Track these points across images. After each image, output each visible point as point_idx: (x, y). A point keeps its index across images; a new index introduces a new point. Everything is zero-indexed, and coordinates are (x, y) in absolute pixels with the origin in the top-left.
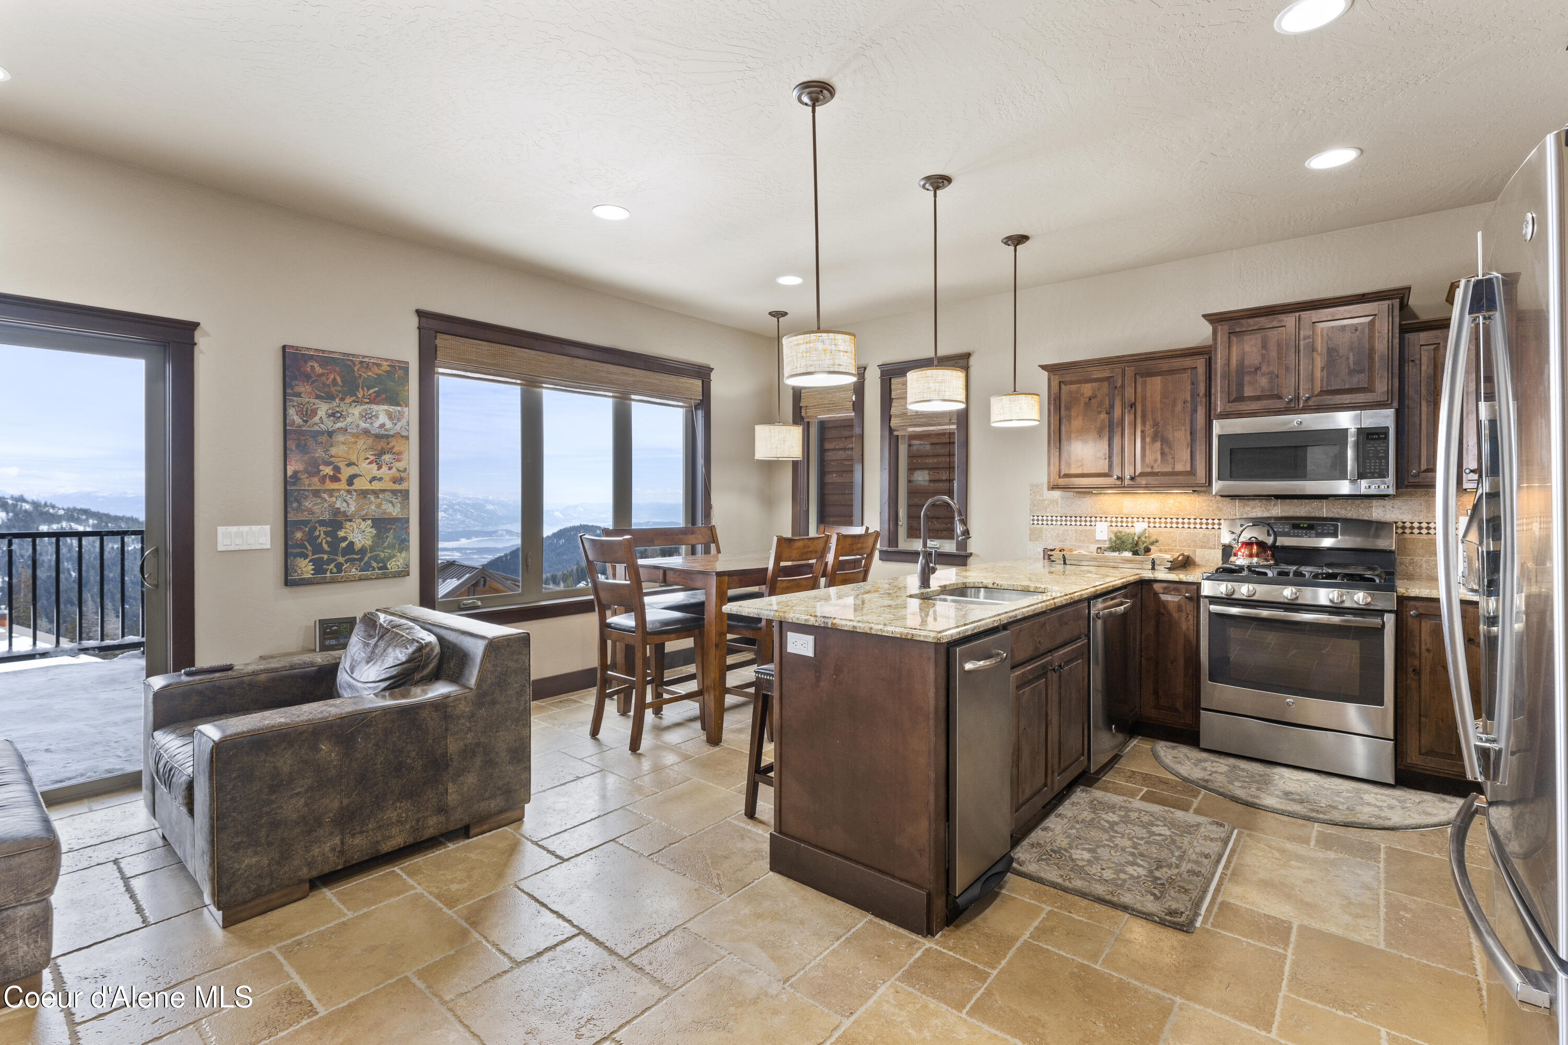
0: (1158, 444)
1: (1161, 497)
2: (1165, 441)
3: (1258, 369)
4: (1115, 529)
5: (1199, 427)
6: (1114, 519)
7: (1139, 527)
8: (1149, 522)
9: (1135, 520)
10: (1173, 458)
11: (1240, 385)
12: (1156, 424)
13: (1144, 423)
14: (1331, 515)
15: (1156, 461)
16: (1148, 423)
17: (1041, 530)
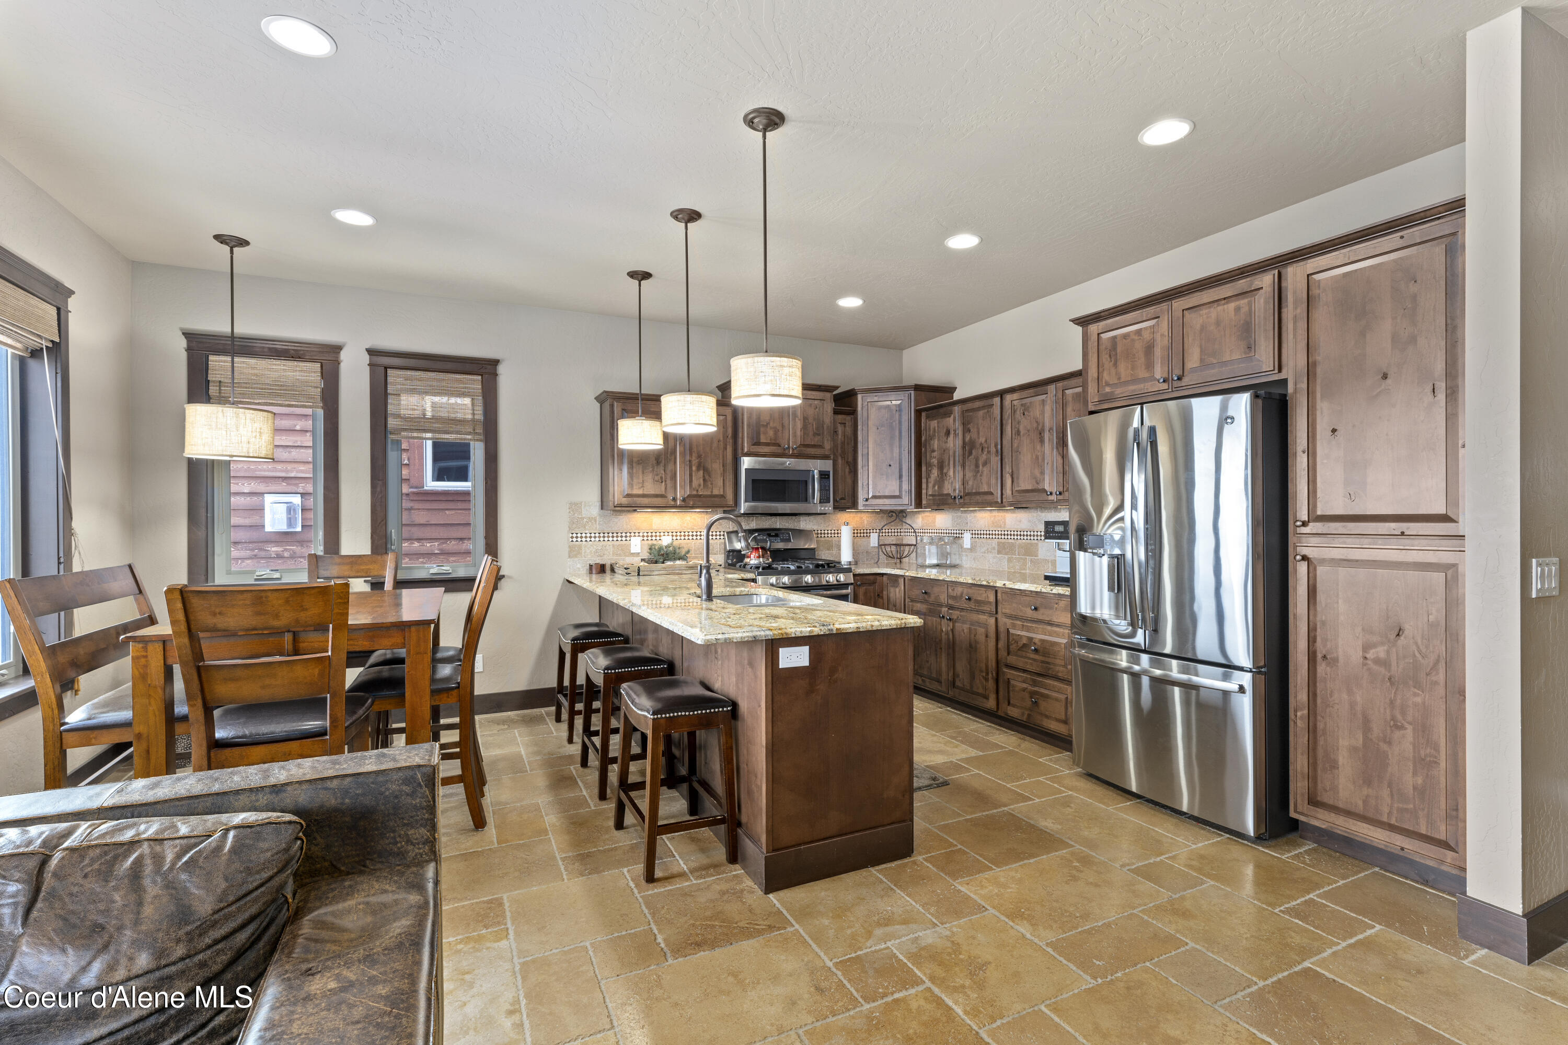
0: (701, 472)
1: (681, 514)
2: (706, 470)
3: (768, 424)
4: (650, 542)
5: (728, 461)
6: (645, 534)
7: (666, 541)
8: (673, 536)
9: (662, 534)
10: (712, 484)
11: (758, 434)
12: (699, 456)
13: (691, 454)
14: (781, 527)
15: (700, 485)
16: (694, 454)
17: (580, 547)
